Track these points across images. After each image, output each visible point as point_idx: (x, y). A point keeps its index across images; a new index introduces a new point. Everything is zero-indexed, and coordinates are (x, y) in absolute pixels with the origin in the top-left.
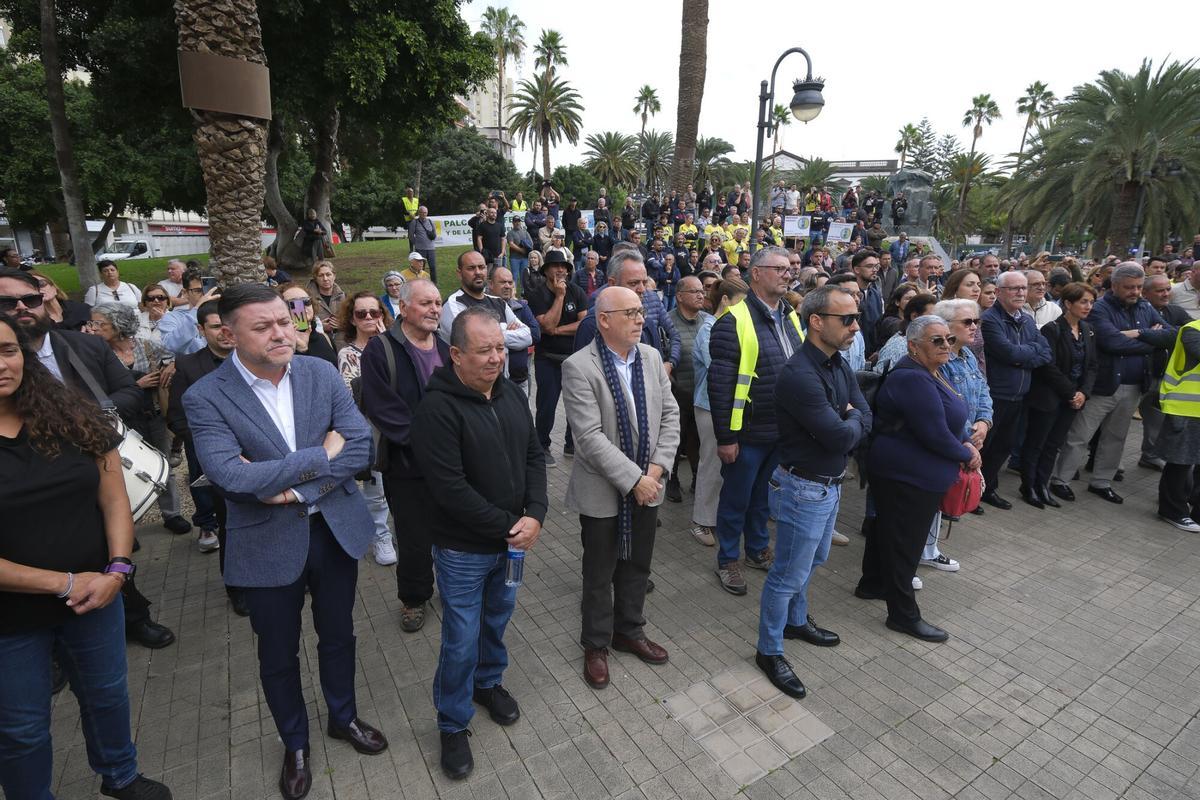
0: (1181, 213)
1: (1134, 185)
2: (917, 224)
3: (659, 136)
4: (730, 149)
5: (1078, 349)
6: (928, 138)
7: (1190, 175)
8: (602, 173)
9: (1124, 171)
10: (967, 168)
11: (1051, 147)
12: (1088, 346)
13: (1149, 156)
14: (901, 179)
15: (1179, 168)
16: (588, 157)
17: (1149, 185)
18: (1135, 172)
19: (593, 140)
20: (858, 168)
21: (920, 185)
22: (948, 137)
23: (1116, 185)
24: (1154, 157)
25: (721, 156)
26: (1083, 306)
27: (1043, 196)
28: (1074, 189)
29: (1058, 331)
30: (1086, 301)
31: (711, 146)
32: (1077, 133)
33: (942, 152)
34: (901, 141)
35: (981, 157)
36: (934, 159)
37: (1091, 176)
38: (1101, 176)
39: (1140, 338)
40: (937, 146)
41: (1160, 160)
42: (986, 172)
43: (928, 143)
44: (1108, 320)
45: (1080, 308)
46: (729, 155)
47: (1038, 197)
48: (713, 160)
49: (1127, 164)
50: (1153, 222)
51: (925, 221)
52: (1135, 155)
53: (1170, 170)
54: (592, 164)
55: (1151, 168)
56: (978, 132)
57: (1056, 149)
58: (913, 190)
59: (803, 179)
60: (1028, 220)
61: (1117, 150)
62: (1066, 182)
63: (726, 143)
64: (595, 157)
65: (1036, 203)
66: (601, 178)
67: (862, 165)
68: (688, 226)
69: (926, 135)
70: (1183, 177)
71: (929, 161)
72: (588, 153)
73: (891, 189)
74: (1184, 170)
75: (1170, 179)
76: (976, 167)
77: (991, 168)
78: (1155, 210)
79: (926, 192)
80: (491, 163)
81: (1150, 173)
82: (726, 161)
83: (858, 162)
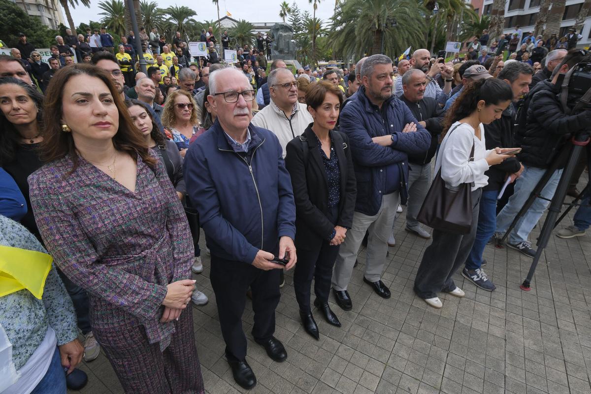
0: (398, 46)
1: (379, 32)
2: (288, 53)
3: (149, 4)
4: (194, 13)
5: (331, 169)
6: (297, 12)
7: (400, 27)
8: (114, 27)
9: (375, 25)
10: (314, 26)
11: (345, 11)
12: (341, 164)
13: (384, 17)
14: (277, 28)
15: (396, 23)
16: (104, 16)
17: (385, 32)
18: (379, 25)
19: (104, 5)
20: (265, 27)
21: (287, 32)
22: (306, 12)
23: (373, 32)
24: (386, 17)
25: (190, 18)
26: (327, 113)
27: (344, 37)
28: (356, 33)
29: (305, 150)
30: (329, 106)
31: (183, 11)
32: (354, 4)
33: (304, 19)
34: (281, 11)
35: (319, 20)
36: (301, 23)
37: (362, 27)
38: (366, 27)
39: (394, 146)
40: (302, 17)
41: (388, 19)
42: (322, 28)
43: (298, 14)
44: (361, 126)
45: (324, 117)
46: (194, 17)
47: (342, 38)
48: (185, 20)
49: (376, 20)
50: (388, 50)
51: (291, 51)
52: (378, 16)
53: (392, 24)
54: (107, 21)
55: (385, 23)
56: (315, 7)
57: (347, 12)
58: (284, 34)
59: (237, 31)
60: (339, 50)
61: (371, 14)
62: (352, 31)
63: (190, 10)
64: (108, 16)
65: (341, 41)
66: (115, 30)
67: (267, 25)
68: (123, 54)
69: (296, 11)
70: (397, 28)
71: (299, 24)
72: (103, 14)
73: (273, 34)
74: (397, 24)
75: (392, 28)
76: (317, 26)
77: (323, 27)
78: (388, 45)
79: (290, 35)
80: (13, 15)
81: (385, 25)
82: (192, 20)
83: (265, 23)
